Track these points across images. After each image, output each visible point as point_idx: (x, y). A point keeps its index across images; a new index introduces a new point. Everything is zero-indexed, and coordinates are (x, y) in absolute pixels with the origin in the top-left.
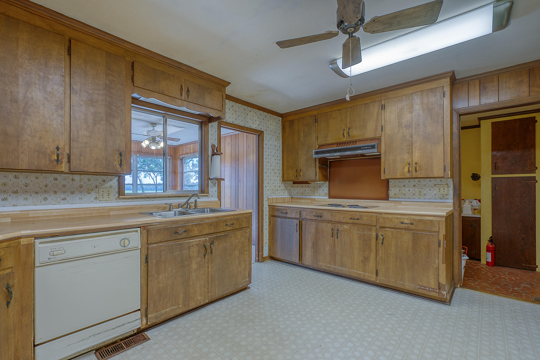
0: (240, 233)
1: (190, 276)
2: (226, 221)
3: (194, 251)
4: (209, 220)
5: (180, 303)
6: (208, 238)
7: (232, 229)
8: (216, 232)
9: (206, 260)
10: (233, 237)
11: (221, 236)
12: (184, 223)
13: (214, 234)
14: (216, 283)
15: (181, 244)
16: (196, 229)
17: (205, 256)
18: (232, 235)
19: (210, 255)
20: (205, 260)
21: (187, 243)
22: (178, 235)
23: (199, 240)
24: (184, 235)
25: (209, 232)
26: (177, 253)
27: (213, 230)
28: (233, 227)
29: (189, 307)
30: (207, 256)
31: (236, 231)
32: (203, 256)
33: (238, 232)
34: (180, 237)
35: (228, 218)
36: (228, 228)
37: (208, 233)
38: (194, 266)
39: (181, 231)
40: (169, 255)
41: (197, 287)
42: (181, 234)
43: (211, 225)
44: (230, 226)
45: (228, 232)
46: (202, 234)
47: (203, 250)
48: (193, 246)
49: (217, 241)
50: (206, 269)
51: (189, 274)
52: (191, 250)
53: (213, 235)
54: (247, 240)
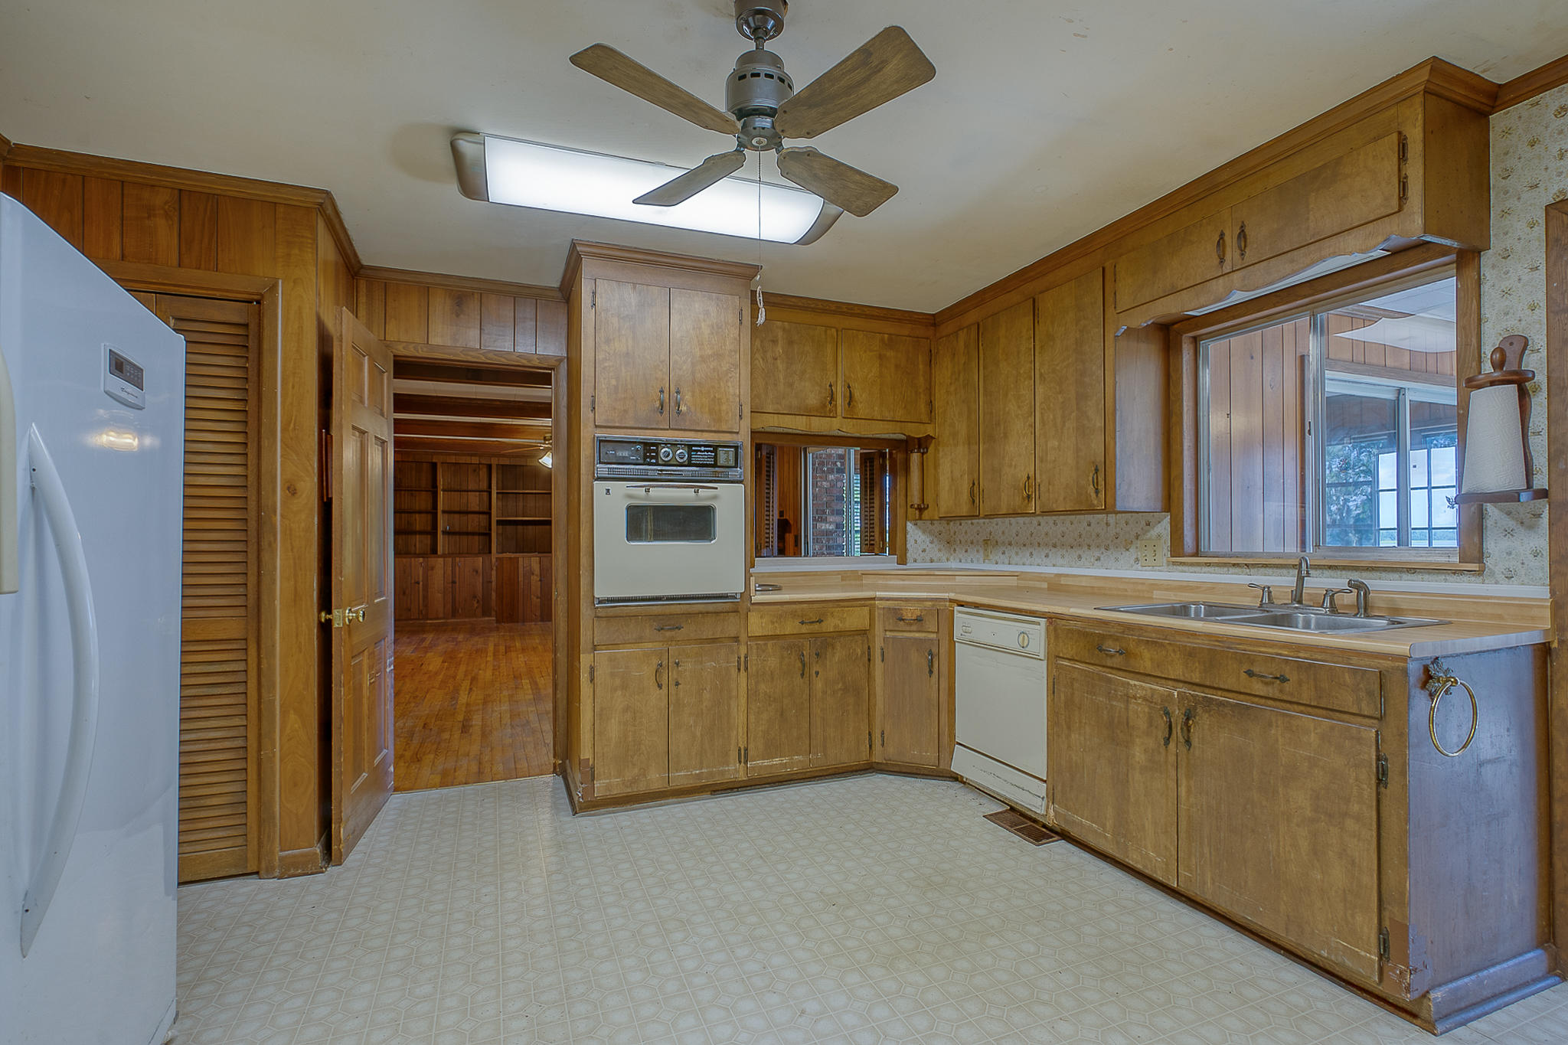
0: (1315, 729)
1: (1130, 775)
2: (1251, 660)
3: (1139, 713)
4: (1189, 640)
5: (1108, 829)
6: (1176, 693)
7: (1277, 695)
8: (1208, 683)
9: (1172, 759)
10: (1277, 726)
11: (1221, 704)
12: (1120, 631)
13: (1197, 688)
14: (1206, 850)
15: (1109, 680)
16: (1147, 654)
17: (1167, 741)
18: (1274, 720)
19: (1183, 749)
20: (1167, 756)
21: (1123, 684)
22: (1104, 655)
23: (1151, 689)
24: (1117, 661)
25: (1186, 675)
26: (1101, 699)
27: (1198, 675)
28: (1281, 691)
29: (1128, 857)
30: (1172, 745)
31: (1301, 712)
32: (1162, 742)
33: (1307, 720)
34: (1109, 663)
35: (1262, 649)
36: (1258, 688)
37: (1182, 678)
38: (1139, 755)
39: (1111, 647)
40: (1086, 695)
41: (1147, 819)
42: (1112, 656)
43: (1190, 655)
44: (1266, 684)
45: (1256, 699)
46: (1163, 676)
47: (1163, 725)
48: (1136, 699)
49: (1207, 715)
50: (1172, 785)
51: (1128, 770)
52: (1131, 706)
53: (1194, 691)
54: (1368, 776)
